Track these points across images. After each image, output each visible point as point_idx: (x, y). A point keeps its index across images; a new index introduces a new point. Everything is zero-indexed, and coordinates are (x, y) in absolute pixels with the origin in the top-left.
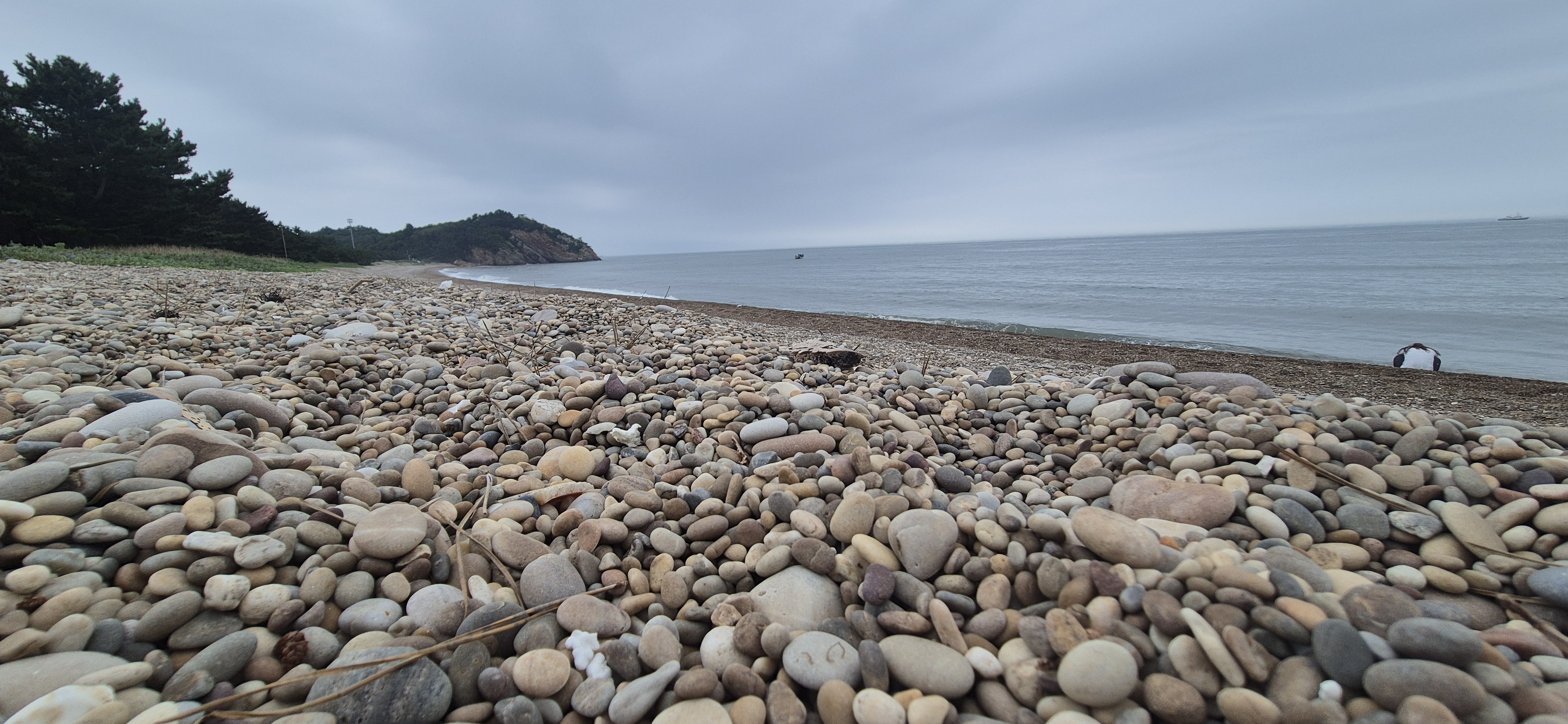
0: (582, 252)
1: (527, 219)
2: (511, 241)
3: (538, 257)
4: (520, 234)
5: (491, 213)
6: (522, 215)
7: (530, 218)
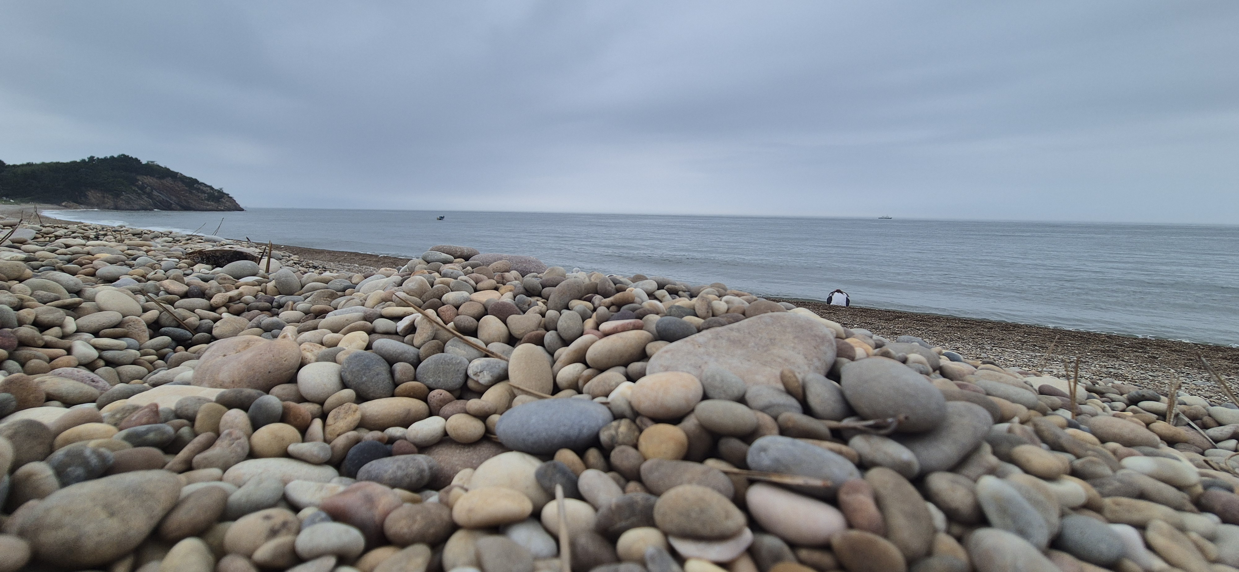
0: (223, 202)
1: (158, 166)
2: (137, 186)
3: (171, 204)
4: (149, 180)
5: (112, 157)
6: (152, 162)
7: (162, 165)
